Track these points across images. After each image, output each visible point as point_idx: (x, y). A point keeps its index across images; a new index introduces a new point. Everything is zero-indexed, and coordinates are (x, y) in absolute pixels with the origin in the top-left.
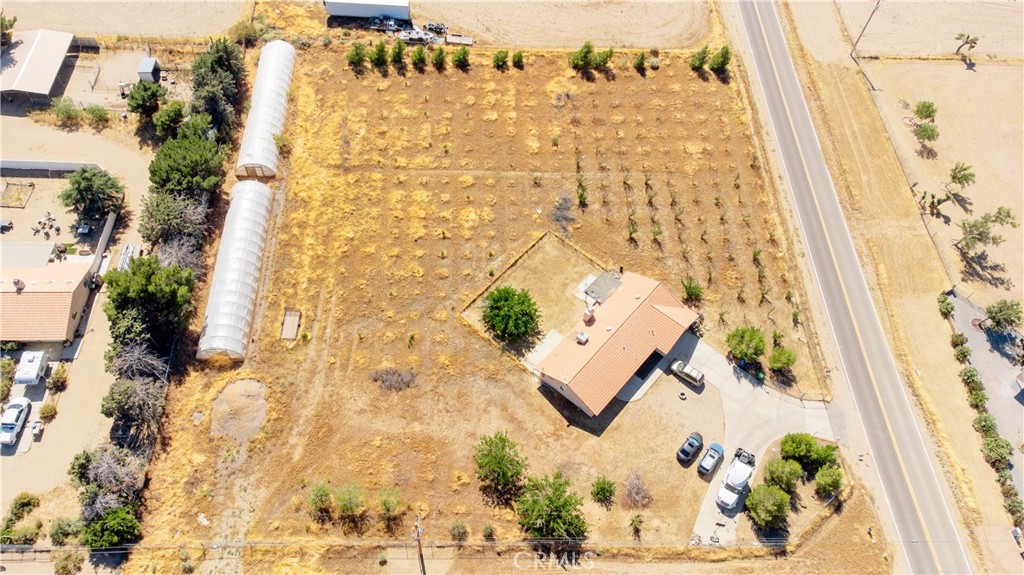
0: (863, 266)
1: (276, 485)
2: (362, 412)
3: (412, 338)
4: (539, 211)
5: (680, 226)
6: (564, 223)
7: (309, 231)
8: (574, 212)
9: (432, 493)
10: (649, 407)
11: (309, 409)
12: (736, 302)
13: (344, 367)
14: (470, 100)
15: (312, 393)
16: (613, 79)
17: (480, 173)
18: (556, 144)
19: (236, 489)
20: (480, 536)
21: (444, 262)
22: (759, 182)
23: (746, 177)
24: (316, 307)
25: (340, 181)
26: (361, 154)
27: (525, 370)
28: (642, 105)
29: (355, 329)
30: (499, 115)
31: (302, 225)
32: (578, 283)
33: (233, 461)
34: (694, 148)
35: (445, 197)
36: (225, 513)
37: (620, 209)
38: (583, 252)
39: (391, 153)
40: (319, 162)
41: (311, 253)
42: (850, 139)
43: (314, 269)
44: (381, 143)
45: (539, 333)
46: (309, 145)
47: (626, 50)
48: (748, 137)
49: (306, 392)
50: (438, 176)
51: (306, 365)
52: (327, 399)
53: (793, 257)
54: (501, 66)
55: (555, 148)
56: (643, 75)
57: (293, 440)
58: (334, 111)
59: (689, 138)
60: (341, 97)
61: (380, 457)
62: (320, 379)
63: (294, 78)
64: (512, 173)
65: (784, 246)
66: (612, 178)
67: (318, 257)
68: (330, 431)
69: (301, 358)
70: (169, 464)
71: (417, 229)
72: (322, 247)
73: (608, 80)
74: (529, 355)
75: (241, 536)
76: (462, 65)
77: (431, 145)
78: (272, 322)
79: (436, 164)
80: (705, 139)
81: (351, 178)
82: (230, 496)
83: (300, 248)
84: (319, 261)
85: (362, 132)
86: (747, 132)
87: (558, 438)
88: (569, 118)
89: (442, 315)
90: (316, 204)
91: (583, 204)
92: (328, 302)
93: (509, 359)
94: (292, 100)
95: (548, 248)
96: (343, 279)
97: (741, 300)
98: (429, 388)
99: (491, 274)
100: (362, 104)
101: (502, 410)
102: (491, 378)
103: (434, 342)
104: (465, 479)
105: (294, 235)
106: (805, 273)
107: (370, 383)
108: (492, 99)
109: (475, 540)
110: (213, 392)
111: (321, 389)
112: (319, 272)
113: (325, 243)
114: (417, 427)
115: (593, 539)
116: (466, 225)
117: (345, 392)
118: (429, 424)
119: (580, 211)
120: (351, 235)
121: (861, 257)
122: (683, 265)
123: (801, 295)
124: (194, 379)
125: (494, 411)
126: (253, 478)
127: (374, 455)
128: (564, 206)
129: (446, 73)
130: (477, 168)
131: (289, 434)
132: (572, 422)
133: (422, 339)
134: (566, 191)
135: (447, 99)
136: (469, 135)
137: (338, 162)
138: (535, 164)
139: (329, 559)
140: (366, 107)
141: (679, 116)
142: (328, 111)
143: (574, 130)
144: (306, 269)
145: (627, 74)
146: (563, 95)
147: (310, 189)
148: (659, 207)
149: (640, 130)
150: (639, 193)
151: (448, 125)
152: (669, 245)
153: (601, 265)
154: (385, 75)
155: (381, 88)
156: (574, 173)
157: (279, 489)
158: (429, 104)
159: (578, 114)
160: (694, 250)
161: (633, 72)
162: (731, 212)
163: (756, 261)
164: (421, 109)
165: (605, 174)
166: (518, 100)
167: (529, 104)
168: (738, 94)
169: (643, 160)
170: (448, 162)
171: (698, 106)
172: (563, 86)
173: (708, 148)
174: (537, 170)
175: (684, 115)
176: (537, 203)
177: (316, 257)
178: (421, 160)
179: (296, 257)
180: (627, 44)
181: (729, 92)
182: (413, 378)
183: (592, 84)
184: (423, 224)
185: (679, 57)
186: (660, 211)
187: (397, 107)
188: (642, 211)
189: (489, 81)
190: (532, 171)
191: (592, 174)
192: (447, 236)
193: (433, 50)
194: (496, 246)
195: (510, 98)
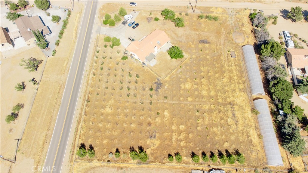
0: (70, 67)
2: (211, 36)
3: (201, 51)
4: (166, 87)
5: (122, 81)
6: (158, 82)
7: (237, 81)
10: (143, 34)
11: (223, 37)
12: (113, 58)
13: (217, 45)
14: (191, 136)
16: (131, 147)
17: (185, 102)
18: (158, 113)
19: (234, 24)
21: (195, 72)
22: (89, 95)
23: (93, 98)
24: (228, 59)
25: (232, 99)
26: (227, 110)
27: (172, 43)
29: (216, 54)
30: (179, 128)
31: (239, 83)
33: (236, 28)
34: (108, 110)
35: (196, 93)
36: (234, 20)
38: (153, 73)
39: (217, 111)
40: (241, 107)
41: (234, 74)
42: (46, 113)
44: (221, 115)
45: (168, 52)
46: (246, 114)
47: (122, 165)
48: (85, 114)
49: (224, 41)
50: (199, 101)
51: (226, 46)
52: (219, 39)
53: (90, 70)
56: (117, 149)
57: (225, 32)
58: (242, 130)
59: (108, 115)
60: (242, 138)
61: (205, 27)
62: (222, 43)
63: (263, 147)
64: (174, 102)
65: (91, 73)
66: (140, 100)
68: (217, 33)
69: (228, 47)
70: (250, 28)
71: (204, 81)
72: (231, 76)
73: (133, 147)
74: (171, 47)
77: (203, 114)
78: (238, 55)
79: (201, 106)
80: (102, 114)
81: (228, 100)
83: (238, 76)
84: (231, 71)
85: (229, 120)
86: (85, 116)
88: (152, 126)
89: (194, 56)
90: (237, 90)
91: (151, 89)
92: (225, 61)
93: (176, 46)
94: (260, 135)
96: (222, 66)
97: (111, 58)
98: (196, 40)
99: (181, 67)
101: (178, 36)
102: (181, 42)
103: (196, 50)
104: (186, 23)
105: (241, 80)
107: (210, 42)
108: (182, 136)
109: (184, 14)
110: (246, 41)
111: (221, 41)
112: (230, 69)
113: (231, 78)
114: (197, 33)
115: (160, 13)
116: (189, 83)
117: (215, 40)
118: (195, 33)
119: (153, 87)
120: (223, 79)
121: (69, 70)
122: (124, 69)
125: (180, 35)
126: (231, 26)
128: (158, 88)
129: (201, 151)
130: (187, 105)
133: (199, 51)
134: (156, 94)
135: (200, 137)
136: (190, 119)
137: (234, 106)
138: (166, 105)
139: (212, 12)
140: (231, 133)
141: (109, 126)
142: (244, 131)
143: (151, 120)
144: (234, 69)
145: (124, 150)
146: (153, 138)
147: (241, 96)
148: (126, 88)
149: (126, 119)
150: (132, 93)
151: (198, 123)
152: (127, 75)
153: (148, 69)
154: (227, 151)
155: (227, 143)
156: (152, 101)
157: (225, 23)
158: (206, 134)
159: (148, 128)
160: (119, 73)
161: (121, 151)
162: (104, 85)
163: (102, 69)
164: (209, 132)
165: (142, 101)
166: (171, 136)
167: (167, 134)
168: (80, 136)
169: (127, 106)
170: (197, 107)
171: (99, 131)
172: (153, 143)
173: (102, 110)
174: (165, 103)
175: (107, 126)
176: (166, 90)
177: (232, 73)
178: (207, 107)
179: (238, 73)
180: (120, 170)
181: (84, 139)
182: (200, 42)
183: (140, 145)
184: (203, 83)
185: (98, 160)
186: (127, 87)
187: (219, 132)
188: (132, 87)
189: (183, 147)
190: (167, 103)
191: (147, 101)
192: (194, 79)
193: (209, 166)
194: (179, 76)
195: (175, 137)
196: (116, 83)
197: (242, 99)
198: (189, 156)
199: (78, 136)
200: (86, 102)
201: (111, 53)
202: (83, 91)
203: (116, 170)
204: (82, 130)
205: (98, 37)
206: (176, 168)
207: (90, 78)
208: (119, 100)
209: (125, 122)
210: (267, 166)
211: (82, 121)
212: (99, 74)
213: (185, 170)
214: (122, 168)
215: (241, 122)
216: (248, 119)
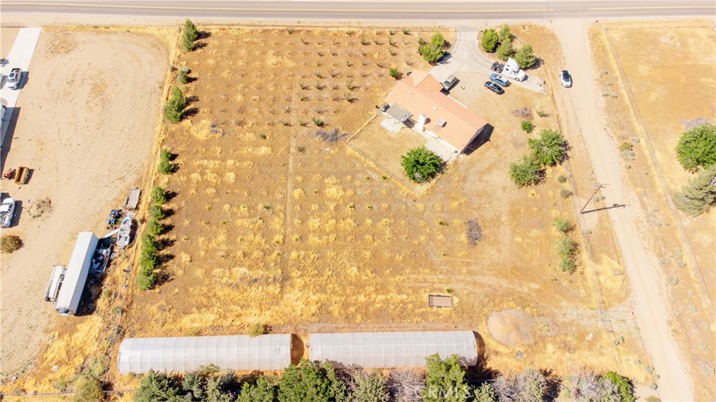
1: (557, 296)
2: (498, 250)
3: (441, 223)
4: (328, 149)
5: (339, 76)
6: (339, 135)
7: (351, 300)
8: (328, 130)
9: (544, 209)
11: (502, 283)
12: (395, 57)
13: (468, 264)
14: (210, 191)
16: (197, 98)
17: (290, 185)
18: (265, 137)
19: (565, 320)
20: (564, 184)
21: (375, 207)
22: (304, 32)
24: (421, 287)
25: (299, 282)
26: (268, 269)
27: (456, 162)
29: (437, 259)
30: (230, 171)
31: (346, 306)
32: (387, 131)
33: (548, 326)
34: (271, 60)
35: (314, 207)
36: (583, 324)
37: (324, 105)
38: (363, 126)
39: (267, 246)
40: (276, 300)
41: (374, 296)
43: (388, 292)
44: (256, 255)
46: (257, 311)
47: (166, 87)
48: (265, 31)
49: (490, 286)
50: (293, 213)
51: (470, 288)
52: (494, 272)
53: (362, 27)
54: (172, 169)
55: (267, 137)
57: (526, 290)
58: (215, 295)
59: (262, 61)
60: (196, 292)
62: (479, 279)
63: (168, 334)
64: (291, 166)
65: (354, 29)
66: (296, 107)
67: (377, 290)
68: (517, 268)
69: (465, 292)
70: (560, 367)
71: (347, 224)
72: (367, 288)
73: (198, 100)
74: (445, 159)
75: (594, 312)
76: (167, 197)
77: (260, 218)
78: (439, 314)
79: (282, 214)
80: (264, 53)
81: (295, 273)
82: (571, 323)
83: (367, 305)
84: (382, 289)
85: (244, 270)
86: (261, 31)
87: (497, 147)
88: (236, 128)
89: (420, 206)
90: (324, 297)
91: (321, 124)
92: (416, 280)
93: (449, 171)
94: (198, 333)
95: (360, 146)
96: (397, 271)
98: (476, 213)
99: (385, 178)
100: (208, 273)
101: (485, 174)
102: (464, 180)
103: (442, 212)
104: (533, 192)
105: (356, 310)
106: (374, 24)
107: (478, 248)
108: (210, 177)
109: (567, 186)
110: (501, 349)
111: (487, 277)
112: (390, 287)
113: (363, 286)
114: (504, 218)
116: (342, 193)
117: (486, 262)
118: (501, 212)
119: (327, 127)
120: (355, 269)
122: (370, 78)
124: (491, 364)
125: (485, 178)
126: (556, 311)
128: (325, 136)
129: (176, 209)
130: (285, 187)
131: (522, 293)
132: (487, 139)
134: (309, 134)
135: (206, 208)
136: (249, 192)
137: (278, 285)
138: (283, 150)
139: (596, 259)
140: (211, 269)
141: (241, 64)
142: (214, 300)
143: (250, 125)
144: (389, 297)
145: (192, 88)
146: (211, 129)
147: (307, 304)
148: (322, 84)
149: (253, 87)
150: (311, 94)
151: (238, 207)
153: (373, 117)
154: (171, 257)
155: (189, 259)
156: (292, 128)
157: (561, 294)
158: (212, 221)
159: (233, 121)
160: (358, 71)
161: (192, 85)
162: (328, 50)
163: (366, 44)
164: (217, 226)
165: (293, 111)
166: (214, 158)
167: (219, 151)
168: (223, 29)
169: (281, 88)
170: (279, 207)
171: (232, 53)
172: (202, 128)
173: (273, 52)
174: (288, 149)
175: (240, 61)
176: (320, 150)
177: (378, 292)
178: (276, 223)
179: (377, 306)
180: (158, 85)
181: (219, 34)
182: (471, 222)
183: (201, 111)
184: (341, 220)
185: (179, 56)
186: (326, 85)
187: (214, 245)
188: (326, 94)
189: (188, 178)
190: (289, 153)
191: (293, 119)
192: (352, 204)
193: (143, 221)
194: (360, 176)
195: (211, 164)
196: (333, 68)
197: (299, 306)
198: (168, 187)
199: (224, 27)
202: (312, 23)
203: (160, 81)
204: (234, 30)
206: (149, 166)
207: (341, 29)
209: (247, 86)
210: (127, 334)
211: (252, 28)
212: (353, 41)
213: (143, 180)
214: (161, 88)
215: (235, 294)
216: (242, 313)
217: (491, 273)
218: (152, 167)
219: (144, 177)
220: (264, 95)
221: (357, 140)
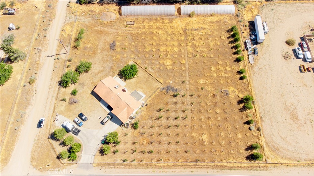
1: (89, 25)
2: (105, 40)
3: (125, 49)
4: (171, 82)
5: (167, 127)
6: (166, 89)
7: (161, 24)
8: (171, 93)
9: (81, 55)
10: (98, 108)
11: (107, 29)
13: (118, 35)
14: (220, 62)
15: (111, 29)
16: (240, 111)
17: (187, 65)
18: (201, 88)
19: (89, 18)
20: (69, 65)
21: (151, 56)
23: (192, 156)
24: (136, 28)
25: (180, 30)
26: (192, 34)
27: (113, 76)
28: (227, 121)
29: (129, 37)
30: (214, 71)
31: (163, 22)
32: (143, 92)
33: (96, 17)
34: (205, 137)
35: (176, 56)
36: (84, 17)
38: (155, 94)
39: (193, 41)
40: (187, 24)
41: (153, 25)
44: (197, 38)
45: (125, 80)
46: (194, 21)
47: (258, 117)
48: (214, 161)
49: (112, 28)
50: (184, 54)
51: (119, 28)
54: (240, 72)
55: (200, 88)
56: (245, 123)
59: (210, 136)
60: (216, 27)
61: (92, 44)
62: (115, 31)
63: (221, 14)
64: (188, 75)
65: (157, 164)
66: (188, 106)
67: (152, 27)
68: (100, 34)
69: (121, 26)
70: (97, 7)
71: (162, 49)
72: (156, 28)
73: (239, 109)
74: (118, 77)
75: (79, 21)
76: (238, 60)
77: (197, 52)
79: (189, 53)
80: (211, 143)
81: (181, 32)
83: (155, 23)
84: (150, 27)
85: (200, 34)
86: (216, 162)
88: (215, 93)
89: (132, 56)
90: (171, 25)
91: (175, 96)
92: (138, 30)
93: (117, 72)
94: (212, 15)
95: (156, 84)
96: (145, 33)
97: (134, 143)
98: (110, 53)
99: (146, 68)
100: (213, 33)
101: (102, 70)
102: (111, 68)
104: (83, 61)
105: (160, 21)
106: (145, 170)
107: (113, 41)
108: (221, 68)
109: (68, 63)
110: (114, 11)
111: (112, 31)
112: (147, 28)
114: (99, 51)
115: (63, 89)
116: (165, 62)
117: (111, 36)
118: (100, 54)
119: (172, 95)
120: (160, 34)
122: (149, 125)
123: (135, 166)
124: (118, 7)
125: (102, 68)
126: (91, 21)
127: (93, 43)
128: (173, 90)
129: (233, 55)
130: (189, 65)
131: (101, 26)
133: (125, 52)
134: (180, 91)
135: (220, 56)
136: (204, 62)
137: (187, 29)
138: (192, 82)
139: (70, 36)
141: (223, 134)
142: (209, 25)
143: (210, 95)
144: (148, 24)
145: (244, 117)
146: (228, 92)
147: (176, 23)
148: (175, 121)
150: (181, 115)
151: (207, 56)
152: (158, 122)
153: (149, 100)
154: (228, 38)
155: (222, 37)
156: (189, 94)
157: (88, 26)
158: (217, 51)
159: (218, 97)
160: (156, 130)
161: (246, 120)
162: (173, 147)
163: (150, 152)
164: (214, 49)
165: (189, 104)
166: (223, 77)
167: (221, 81)
168: (239, 163)
169: (197, 118)
170: (191, 56)
171: (229, 143)
172: (233, 93)
173: (205, 143)
174: (190, 83)
175: (223, 136)
176: (175, 82)
177: (152, 26)
178: (190, 49)
179: (152, 22)
180: (263, 119)
181: (240, 158)
182: (113, 50)
183: (236, 103)
184: (165, 50)
185: (259, 140)
186: (173, 121)
187: (213, 42)
188: (173, 115)
189: (231, 68)
190: (189, 81)
191: (189, 100)
192: (160, 57)
193: (244, 50)
194: (157, 70)
195: (223, 75)
196: (170, 133)
197: (179, 22)
198: (238, 65)
199: (239, 165)
200: (198, 164)
201: (125, 144)
202: (184, 170)
203: (263, 122)
204: (232, 162)
205: (99, 164)
206: (250, 74)
207: (165, 165)
208: (192, 127)
209: (216, 119)
210: (235, 15)
211: (222, 164)
212: (158, 155)
213: (250, 68)
214: (261, 118)
215: (202, 26)
216: (198, 21)
217: (110, 32)
218: (249, 73)
219: (251, 69)
220: (206, 114)
221: (158, 87)
